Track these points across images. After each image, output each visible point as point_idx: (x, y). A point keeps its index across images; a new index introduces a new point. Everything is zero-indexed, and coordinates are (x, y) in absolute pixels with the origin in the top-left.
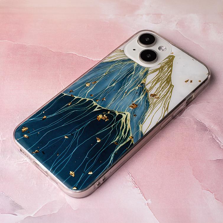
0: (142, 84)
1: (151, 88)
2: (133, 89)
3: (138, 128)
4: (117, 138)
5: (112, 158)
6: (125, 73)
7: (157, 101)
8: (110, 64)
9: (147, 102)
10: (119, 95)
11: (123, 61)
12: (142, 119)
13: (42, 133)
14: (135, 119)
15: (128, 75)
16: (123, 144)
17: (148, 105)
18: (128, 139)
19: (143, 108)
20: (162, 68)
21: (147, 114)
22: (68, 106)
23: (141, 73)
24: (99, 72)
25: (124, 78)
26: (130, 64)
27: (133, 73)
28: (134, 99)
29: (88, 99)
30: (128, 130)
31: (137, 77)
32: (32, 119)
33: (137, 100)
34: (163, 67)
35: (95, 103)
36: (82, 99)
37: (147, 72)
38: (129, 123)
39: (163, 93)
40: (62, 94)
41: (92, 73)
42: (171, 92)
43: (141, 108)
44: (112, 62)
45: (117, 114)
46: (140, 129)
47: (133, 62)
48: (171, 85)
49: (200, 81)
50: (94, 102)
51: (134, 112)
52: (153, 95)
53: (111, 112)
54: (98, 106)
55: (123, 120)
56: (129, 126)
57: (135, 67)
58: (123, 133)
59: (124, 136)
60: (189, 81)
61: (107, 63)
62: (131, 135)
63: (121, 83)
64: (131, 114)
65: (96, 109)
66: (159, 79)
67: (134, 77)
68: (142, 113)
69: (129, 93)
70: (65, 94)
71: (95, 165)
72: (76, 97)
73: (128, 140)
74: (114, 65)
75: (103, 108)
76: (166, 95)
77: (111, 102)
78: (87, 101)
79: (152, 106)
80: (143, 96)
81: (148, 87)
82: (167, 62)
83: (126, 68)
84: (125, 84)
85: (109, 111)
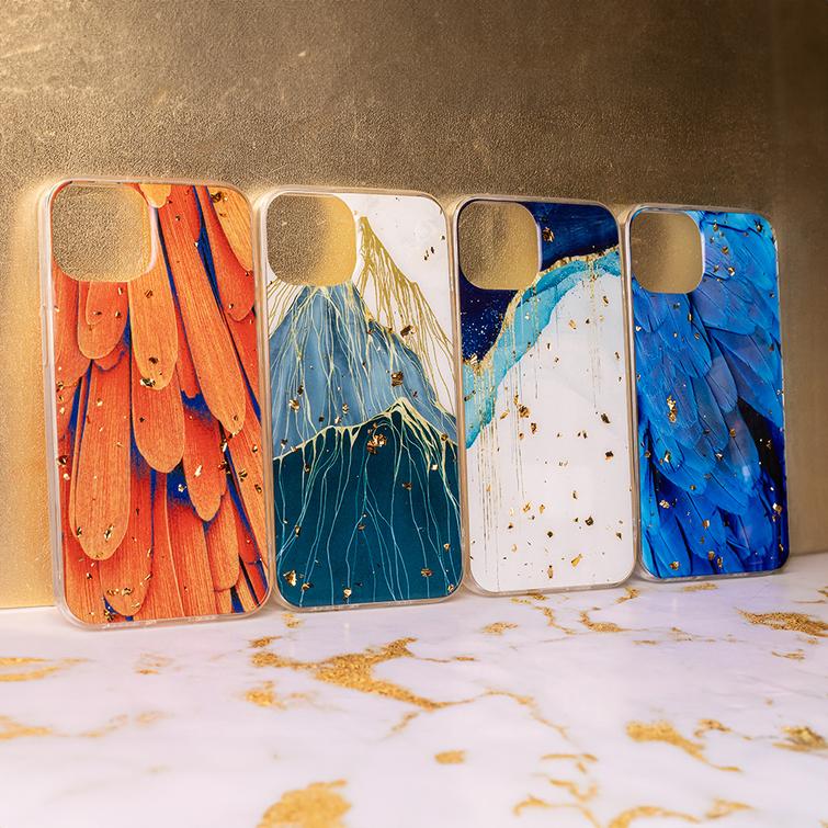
0: (370, 323)
1: (390, 318)
2: (367, 346)
3: (437, 410)
4: (428, 457)
5: (451, 496)
6: (326, 328)
7: (418, 337)
8: (286, 328)
9: (408, 352)
10: (359, 378)
11: (299, 304)
12: (430, 393)
13: (321, 556)
14: (419, 399)
15: (333, 325)
16: (444, 460)
17: (415, 358)
18: (443, 444)
19: (412, 369)
20: (368, 261)
21: (428, 375)
22: (307, 474)
23: (350, 302)
24: (286, 362)
25: (335, 339)
26: (316, 300)
27: (338, 313)
28: (386, 365)
29: (323, 432)
30: (428, 430)
31: (352, 317)
32: (282, 551)
33: (391, 362)
34: (368, 256)
35: (340, 429)
36: (314, 439)
37: (355, 290)
38: (418, 416)
39: (415, 312)
40: (276, 463)
41: (277, 376)
42: (423, 299)
43: (411, 373)
44: (286, 321)
45: (389, 416)
46: (443, 412)
47: (316, 290)
48: (412, 285)
49: (443, 238)
50: (337, 428)
51: (409, 391)
52: (406, 331)
53: (377, 422)
54: (350, 429)
55: (406, 418)
56: (424, 422)
57: (328, 298)
58: (427, 442)
59: (433, 445)
60: (430, 252)
61: (279, 330)
62: (440, 434)
63: (339, 350)
64: (407, 396)
65: (353, 439)
66: (385, 290)
67: (348, 321)
68: (420, 380)
69: (368, 360)
70: (281, 458)
71: (441, 530)
72: (302, 446)
73: (444, 447)
74: (294, 324)
75: (360, 425)
76: (421, 313)
77: (361, 404)
78: (324, 436)
79: (420, 354)
80: (392, 345)
81: (384, 323)
82: (367, 241)
83: (318, 315)
84: (346, 349)
85: (372, 423)
